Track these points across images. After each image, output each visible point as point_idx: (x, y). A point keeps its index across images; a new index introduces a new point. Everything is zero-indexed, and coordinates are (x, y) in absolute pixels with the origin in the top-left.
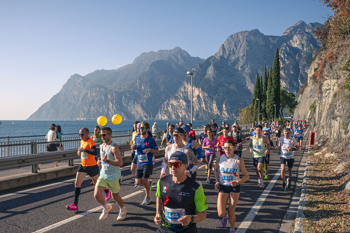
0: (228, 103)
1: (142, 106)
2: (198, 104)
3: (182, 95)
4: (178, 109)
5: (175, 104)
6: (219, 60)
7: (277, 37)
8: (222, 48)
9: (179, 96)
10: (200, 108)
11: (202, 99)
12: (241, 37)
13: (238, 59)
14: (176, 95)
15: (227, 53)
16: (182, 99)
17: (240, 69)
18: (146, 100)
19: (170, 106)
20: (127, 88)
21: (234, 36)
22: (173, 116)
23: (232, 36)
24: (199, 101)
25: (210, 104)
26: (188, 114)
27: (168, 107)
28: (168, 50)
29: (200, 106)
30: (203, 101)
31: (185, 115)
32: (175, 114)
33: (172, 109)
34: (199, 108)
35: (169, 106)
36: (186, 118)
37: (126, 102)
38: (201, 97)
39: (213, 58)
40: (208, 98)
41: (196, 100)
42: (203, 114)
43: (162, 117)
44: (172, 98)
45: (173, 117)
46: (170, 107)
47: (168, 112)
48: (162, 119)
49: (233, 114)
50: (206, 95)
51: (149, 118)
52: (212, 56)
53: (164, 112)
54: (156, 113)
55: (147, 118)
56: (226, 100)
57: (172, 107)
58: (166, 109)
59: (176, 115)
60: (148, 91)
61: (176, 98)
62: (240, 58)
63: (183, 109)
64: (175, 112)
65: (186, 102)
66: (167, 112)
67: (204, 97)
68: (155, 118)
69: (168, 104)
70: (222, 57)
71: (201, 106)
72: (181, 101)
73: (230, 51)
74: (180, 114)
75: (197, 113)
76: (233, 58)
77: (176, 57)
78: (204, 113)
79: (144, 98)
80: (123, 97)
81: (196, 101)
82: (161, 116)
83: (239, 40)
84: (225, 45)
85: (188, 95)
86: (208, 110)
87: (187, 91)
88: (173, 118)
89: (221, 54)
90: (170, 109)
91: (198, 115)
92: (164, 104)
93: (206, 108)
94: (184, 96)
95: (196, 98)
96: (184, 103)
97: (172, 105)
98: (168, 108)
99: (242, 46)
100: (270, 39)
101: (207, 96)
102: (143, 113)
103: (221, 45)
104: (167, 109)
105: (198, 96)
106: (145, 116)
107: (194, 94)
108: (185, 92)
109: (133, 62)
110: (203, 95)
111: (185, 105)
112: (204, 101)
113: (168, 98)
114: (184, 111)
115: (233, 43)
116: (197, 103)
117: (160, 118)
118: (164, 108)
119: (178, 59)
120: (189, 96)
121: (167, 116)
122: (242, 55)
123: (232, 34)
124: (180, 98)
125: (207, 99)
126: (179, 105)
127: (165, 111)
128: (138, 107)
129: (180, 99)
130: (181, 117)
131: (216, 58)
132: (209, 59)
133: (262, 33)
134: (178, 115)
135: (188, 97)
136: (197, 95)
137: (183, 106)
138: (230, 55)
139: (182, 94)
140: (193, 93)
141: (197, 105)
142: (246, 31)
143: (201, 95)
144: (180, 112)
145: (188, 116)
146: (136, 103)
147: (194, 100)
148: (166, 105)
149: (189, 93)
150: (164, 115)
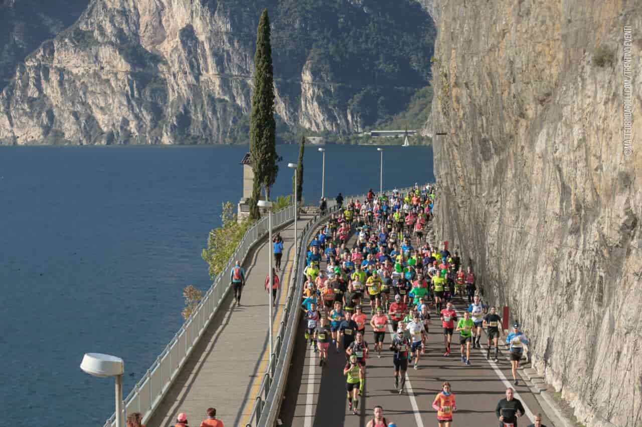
0: (327, 66)
2: (188, 70)
3: (109, 28)
4: (93, 93)
5: (75, 71)
9: (96, 33)
10: (195, 89)
11: (207, 46)
14: (83, 27)
16: (112, 44)
19: (54, 77)
22: (66, 125)
24: (190, 52)
25: (240, 68)
26: (137, 117)
27: (43, 81)
29: (197, 79)
30: (208, 52)
31: (126, 122)
32: (76, 115)
33: (64, 92)
34: (189, 85)
35: (47, 79)
36: (129, 135)
38: (202, 38)
40: (231, 41)
41: (176, 48)
42: (210, 114)
43: (15, 130)
44: (62, 39)
45: (70, 130)
46: (55, 84)
47: (42, 105)
48: (15, 138)
49: (349, 117)
50: (224, 26)
53: (26, 106)
56: (314, 53)
57: (61, 83)
58: (32, 92)
59: (83, 120)
61: (83, 41)
63: (113, 91)
64: (79, 108)
65: (127, 61)
66: (38, 105)
67: (215, 35)
69: (43, 70)
71: (202, 78)
72: (106, 53)
74: (99, 116)
75: (181, 110)
78: (214, 112)
81: (175, 56)
82: (12, 125)
85: (137, 25)
86: (233, 98)
87: (135, 8)
88: (67, 136)
90: (52, 91)
91: (184, 120)
92: (23, 67)
93: (225, 84)
94: (120, 33)
95: (178, 39)
96: (122, 65)
97: (61, 71)
98: (44, 84)
101: (227, 33)
104: (40, 90)
105: (188, 34)
107: (167, 21)
108: (124, 13)
110: (209, 28)
111: (126, 72)
112: (215, 54)
113: (43, 39)
114: (121, 104)
116: (181, 63)
118: (26, 86)
120: (142, 28)
121: (42, 126)
124: (100, 39)
125: (227, 46)
126: (96, 74)
127: (31, 101)
129: (97, 43)
130: (105, 129)
134: (91, 119)
135: (136, 34)
136: (181, 25)
137: (117, 79)
139: (112, 21)
140: (164, 20)
141: (180, 75)
143: (198, 25)
144: (102, 104)
145: (140, 127)
147: (170, 47)
148: (32, 75)
149: (145, 19)
150: (24, 119)
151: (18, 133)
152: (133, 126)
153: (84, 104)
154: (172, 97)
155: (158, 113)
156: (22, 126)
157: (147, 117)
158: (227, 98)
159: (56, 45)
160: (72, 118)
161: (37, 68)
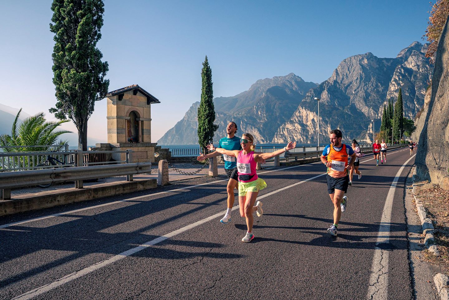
0: (343, 126)
1: (259, 130)
2: (313, 128)
3: (297, 120)
4: (294, 133)
5: (290, 129)
6: (333, 84)
7: (391, 59)
8: (336, 72)
9: (294, 121)
10: (315, 132)
12: (354, 61)
13: (351, 83)
14: (292, 119)
15: (341, 77)
16: (297, 123)
17: (353, 92)
18: (262, 125)
19: (286, 130)
20: (244, 114)
21: (347, 61)
22: (288, 140)
23: (345, 61)
24: (313, 124)
25: (324, 128)
26: (303, 138)
28: (282, 77)
29: (315, 130)
30: (317, 124)
31: (300, 139)
32: (290, 137)
33: (288, 133)
34: (313, 131)
35: (285, 130)
37: (244, 127)
38: (316, 121)
39: (327, 83)
41: (311, 124)
43: (278, 140)
44: (287, 122)
46: (286, 131)
48: (278, 142)
49: (348, 137)
50: (321, 118)
51: (265, 142)
52: (326, 81)
53: (280, 136)
54: (273, 136)
55: (263, 141)
56: (340, 124)
57: (287, 131)
58: (282, 133)
59: (292, 138)
60: (264, 116)
61: (292, 123)
62: (354, 81)
63: (298, 133)
64: (291, 136)
65: (301, 126)
66: (283, 136)
68: (271, 142)
69: (284, 128)
70: (335, 82)
71: (316, 130)
72: (296, 125)
73: (344, 75)
74: (295, 138)
75: (312, 136)
76: (346, 82)
77: (291, 83)
79: (261, 122)
80: (241, 123)
81: (310, 125)
83: (353, 64)
84: (338, 70)
85: (303, 119)
86: (323, 134)
87: (302, 115)
89: (335, 78)
90: (286, 133)
91: (312, 138)
92: (280, 128)
93: (321, 131)
94: (299, 121)
95: (311, 121)
96: (300, 127)
97: (287, 129)
98: (284, 131)
99: (356, 69)
100: (384, 61)
101: (321, 120)
102: (260, 138)
103: (334, 70)
104: (283, 132)
105: (313, 120)
106: (262, 140)
108: (300, 116)
109: (250, 89)
110: (318, 119)
111: (300, 129)
112: (319, 125)
113: (284, 122)
114: (299, 135)
115: (346, 67)
116: (312, 126)
117: (276, 141)
118: (280, 132)
119: (292, 85)
120: (304, 120)
121: (283, 140)
122: (355, 78)
123: (345, 59)
125: (321, 123)
126: (294, 129)
127: (281, 135)
128: (255, 131)
129: (295, 123)
131: (330, 83)
132: (323, 83)
133: (376, 56)
134: (293, 138)
135: (302, 121)
136: (312, 119)
137: (299, 130)
138: (343, 79)
139: (297, 118)
140: (308, 117)
141: (312, 129)
142: (359, 55)
143: (315, 119)
144: (296, 135)
145: (303, 140)
146: (253, 128)
147: (309, 123)
148: (281, 129)
149: (304, 118)
150: (280, 138)
151: (279, 141)
152: (302, 140)
153: (292, 135)
154: (310, 133)
155: (307, 137)
156: (279, 140)
157: (305, 138)
158: (321, 134)
159: (286, 123)
160: (290, 138)
161: (283, 128)
